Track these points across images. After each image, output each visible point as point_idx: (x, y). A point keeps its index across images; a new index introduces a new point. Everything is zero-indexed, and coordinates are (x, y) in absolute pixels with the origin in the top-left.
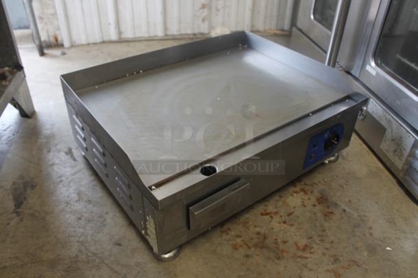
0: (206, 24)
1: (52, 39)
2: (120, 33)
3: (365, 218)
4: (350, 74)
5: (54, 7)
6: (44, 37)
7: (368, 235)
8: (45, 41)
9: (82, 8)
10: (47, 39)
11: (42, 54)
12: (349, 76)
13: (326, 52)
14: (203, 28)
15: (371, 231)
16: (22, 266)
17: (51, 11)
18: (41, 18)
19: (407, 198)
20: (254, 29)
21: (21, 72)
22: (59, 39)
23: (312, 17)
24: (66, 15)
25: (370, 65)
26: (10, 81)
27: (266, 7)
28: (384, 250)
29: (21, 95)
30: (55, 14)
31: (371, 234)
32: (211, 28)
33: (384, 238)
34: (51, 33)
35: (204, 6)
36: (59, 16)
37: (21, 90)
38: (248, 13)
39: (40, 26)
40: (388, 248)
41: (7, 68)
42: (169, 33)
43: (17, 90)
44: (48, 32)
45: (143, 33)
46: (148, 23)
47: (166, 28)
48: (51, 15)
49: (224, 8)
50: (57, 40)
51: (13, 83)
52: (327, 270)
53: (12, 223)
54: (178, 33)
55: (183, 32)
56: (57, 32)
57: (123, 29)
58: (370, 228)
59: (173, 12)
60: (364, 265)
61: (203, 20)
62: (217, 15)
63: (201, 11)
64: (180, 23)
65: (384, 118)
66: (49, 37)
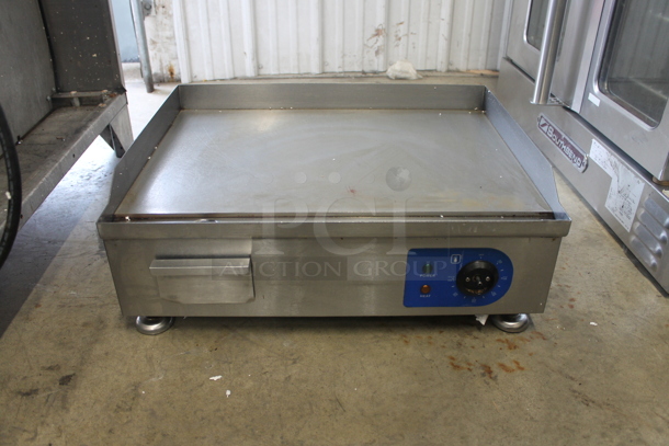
0: (381, 57)
1: (166, 73)
2: (259, 67)
3: (567, 289)
4: (569, 110)
5: (172, 27)
6: (155, 69)
7: (566, 307)
8: (156, 74)
9: (209, 30)
10: (159, 72)
11: (151, 90)
12: (568, 113)
13: (534, 81)
14: (377, 64)
15: (572, 303)
16: (101, 307)
17: (168, 33)
18: (154, 43)
19: (636, 271)
20: (451, 68)
21: (122, 96)
22: (176, 72)
23: (525, 39)
24: (187, 39)
25: (593, 93)
26: (108, 104)
27: (470, 35)
28: (588, 325)
29: (120, 124)
30: (172, 38)
31: (572, 307)
32: (388, 63)
33: (590, 312)
34: (165, 64)
35: (378, 33)
36: (177, 41)
37: (121, 119)
38: (443, 44)
39: (151, 53)
40: (592, 323)
41: (105, 91)
42: (328, 69)
43: (115, 115)
44: (161, 61)
45: (290, 68)
46: (298, 54)
47: (323, 63)
48: (167, 38)
49: (407, 35)
50: (172, 74)
51: (111, 106)
52: (499, 340)
53: (95, 264)
54: (341, 70)
55: (347, 69)
56: (173, 63)
57: (263, 62)
58: (572, 300)
59: (335, 40)
60: (553, 339)
61: (377, 53)
62: (397, 46)
63: (375, 38)
64: (344, 56)
65: (609, 163)
66: (161, 69)
